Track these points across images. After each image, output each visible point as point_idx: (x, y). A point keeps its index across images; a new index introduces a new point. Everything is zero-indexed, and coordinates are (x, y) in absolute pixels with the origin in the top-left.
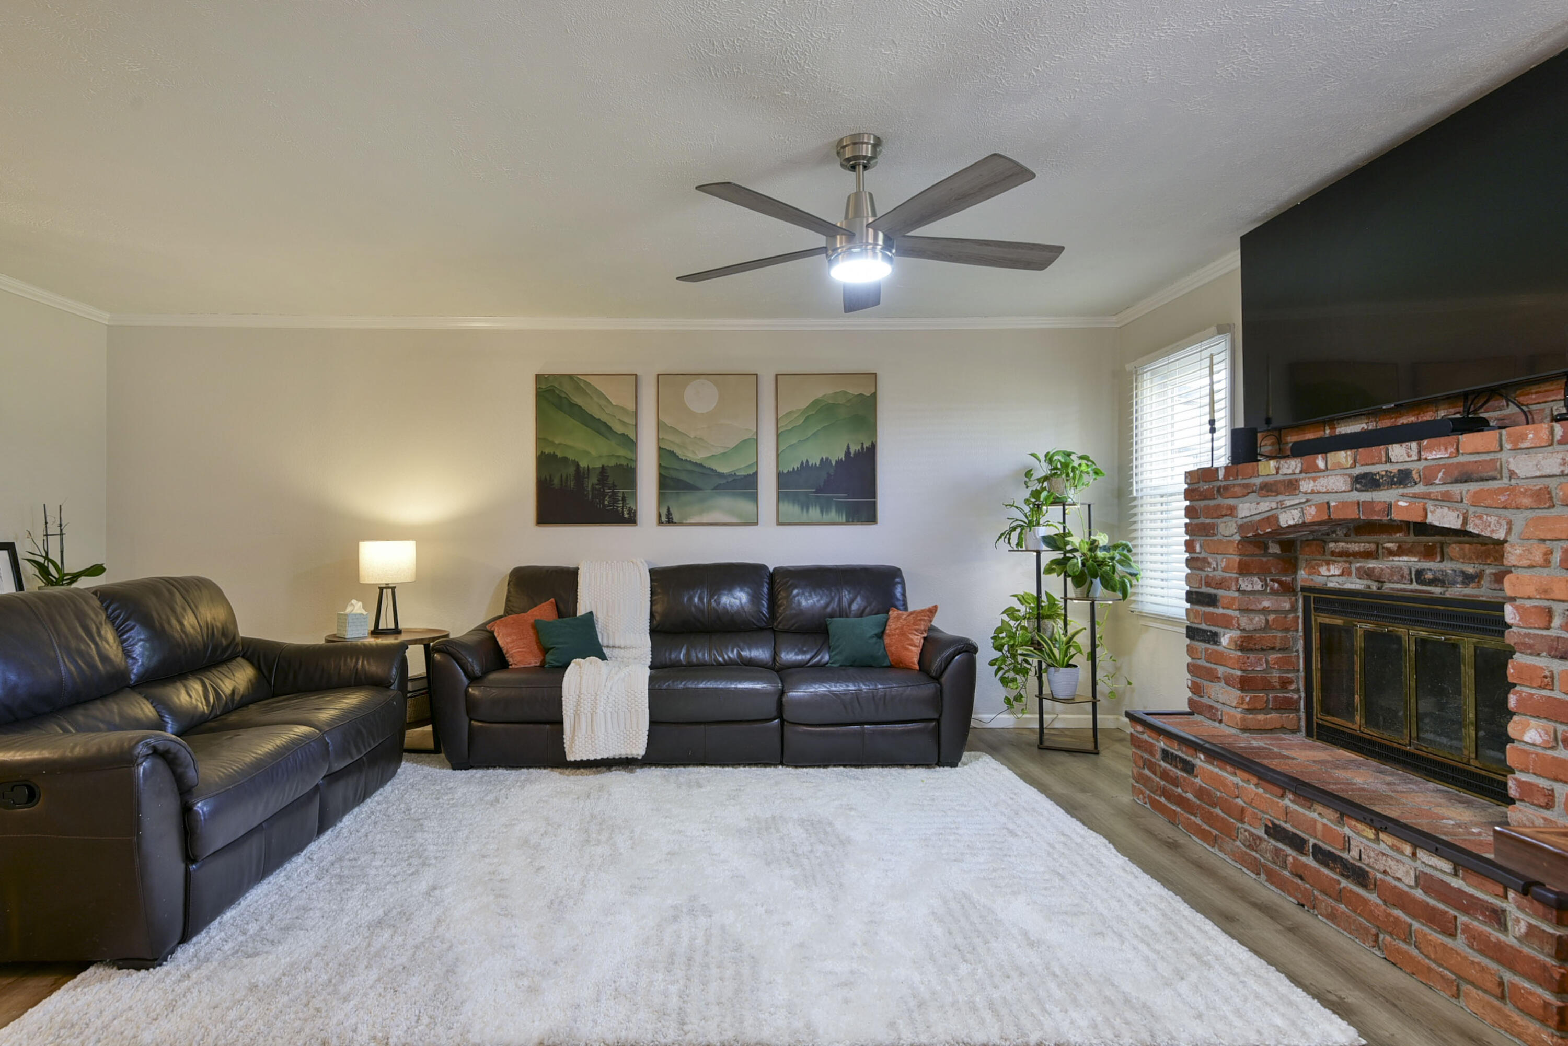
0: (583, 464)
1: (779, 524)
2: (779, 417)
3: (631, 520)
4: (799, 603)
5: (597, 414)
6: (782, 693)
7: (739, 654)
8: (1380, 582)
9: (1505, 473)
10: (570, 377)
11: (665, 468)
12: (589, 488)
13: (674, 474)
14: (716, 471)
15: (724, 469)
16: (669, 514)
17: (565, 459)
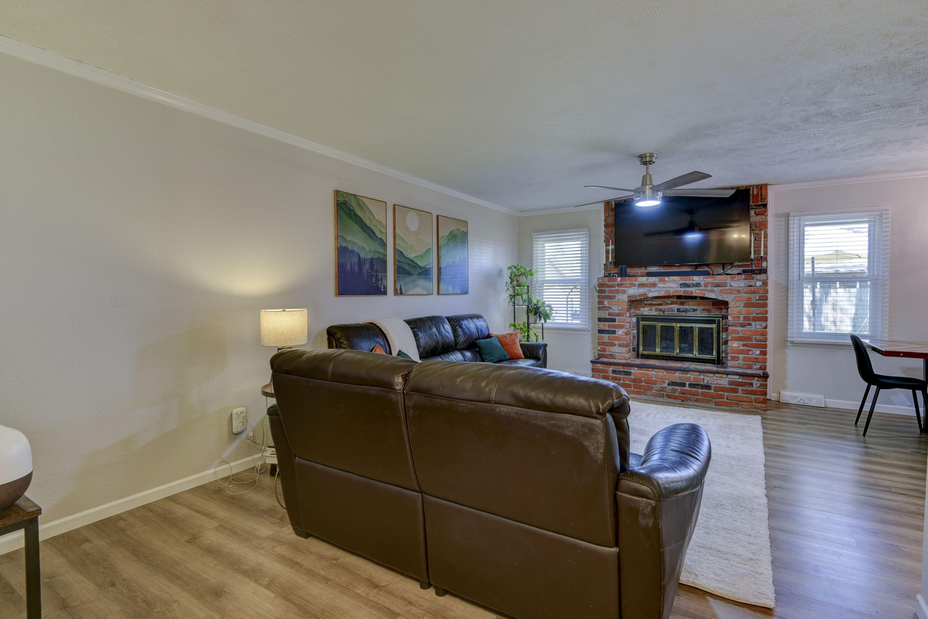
0: (362, 255)
1: (439, 294)
2: (439, 236)
3: (385, 293)
5: (369, 225)
8: (664, 312)
9: (728, 285)
10: (355, 196)
11: (397, 261)
12: (365, 272)
13: (400, 264)
14: (417, 265)
17: (352, 251)
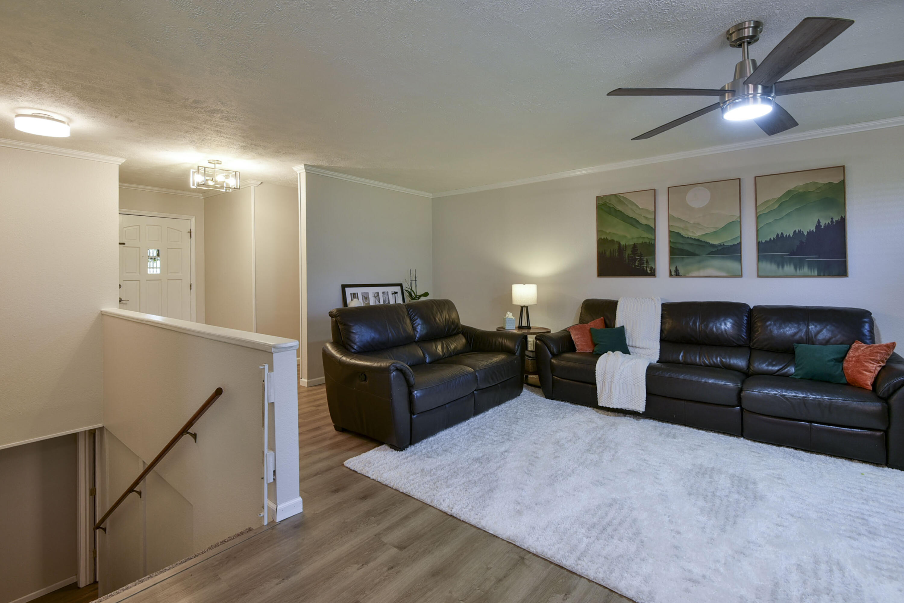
0: (623, 243)
1: (759, 276)
2: (758, 206)
3: (652, 274)
4: (771, 331)
5: (631, 214)
6: (741, 390)
7: (721, 361)
10: (615, 195)
11: (673, 243)
12: (626, 257)
13: (680, 246)
14: (709, 243)
15: (716, 242)
16: (677, 271)
17: (613, 241)
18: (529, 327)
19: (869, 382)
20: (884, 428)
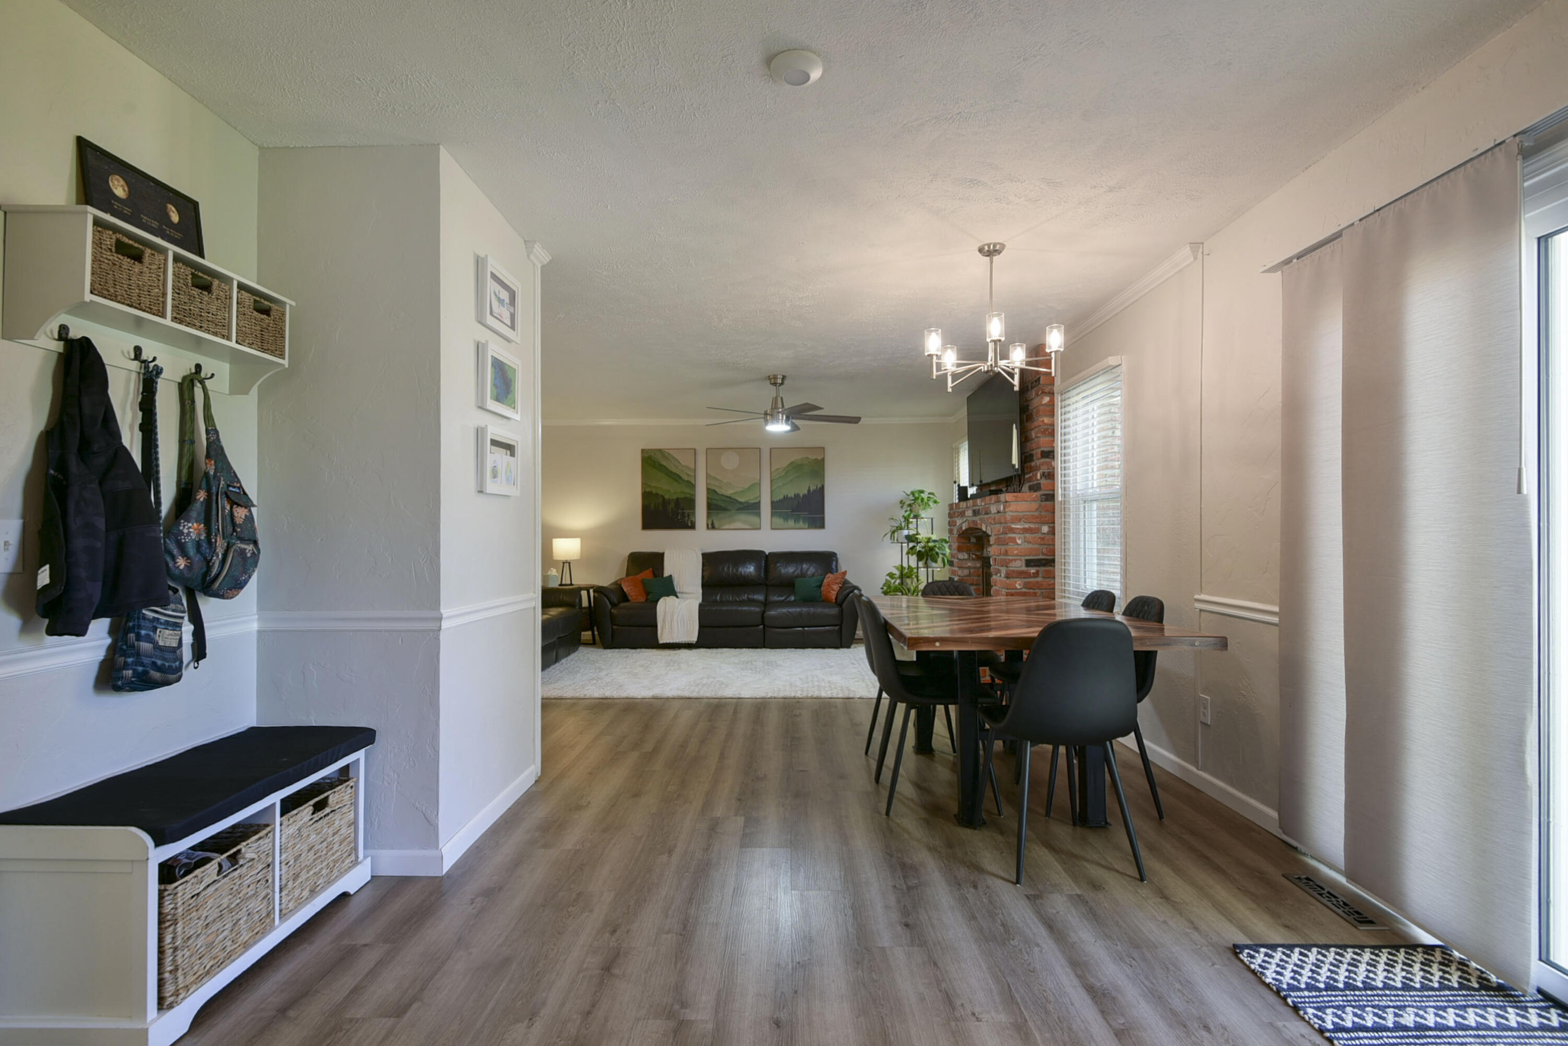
0: (667, 497)
1: (772, 529)
2: (773, 470)
3: (692, 527)
4: (780, 571)
5: (673, 469)
6: (764, 612)
7: (748, 598)
10: (660, 450)
11: (711, 499)
13: (715, 502)
14: (738, 500)
15: (742, 500)
16: (713, 524)
17: (657, 495)
18: (571, 584)
19: (834, 597)
20: (839, 623)
